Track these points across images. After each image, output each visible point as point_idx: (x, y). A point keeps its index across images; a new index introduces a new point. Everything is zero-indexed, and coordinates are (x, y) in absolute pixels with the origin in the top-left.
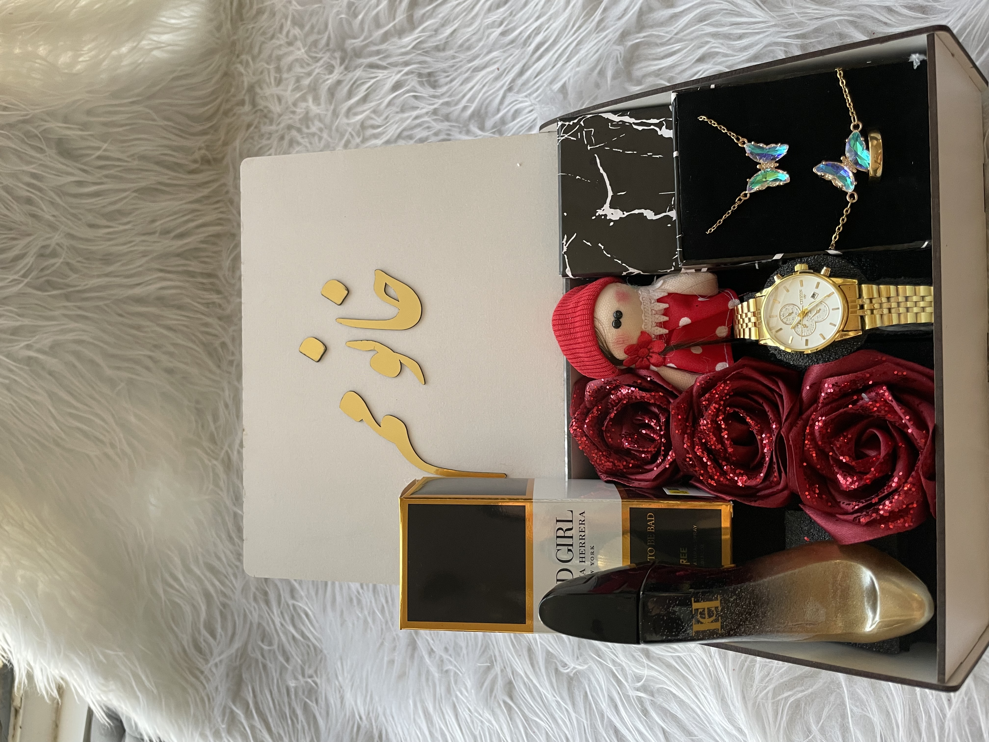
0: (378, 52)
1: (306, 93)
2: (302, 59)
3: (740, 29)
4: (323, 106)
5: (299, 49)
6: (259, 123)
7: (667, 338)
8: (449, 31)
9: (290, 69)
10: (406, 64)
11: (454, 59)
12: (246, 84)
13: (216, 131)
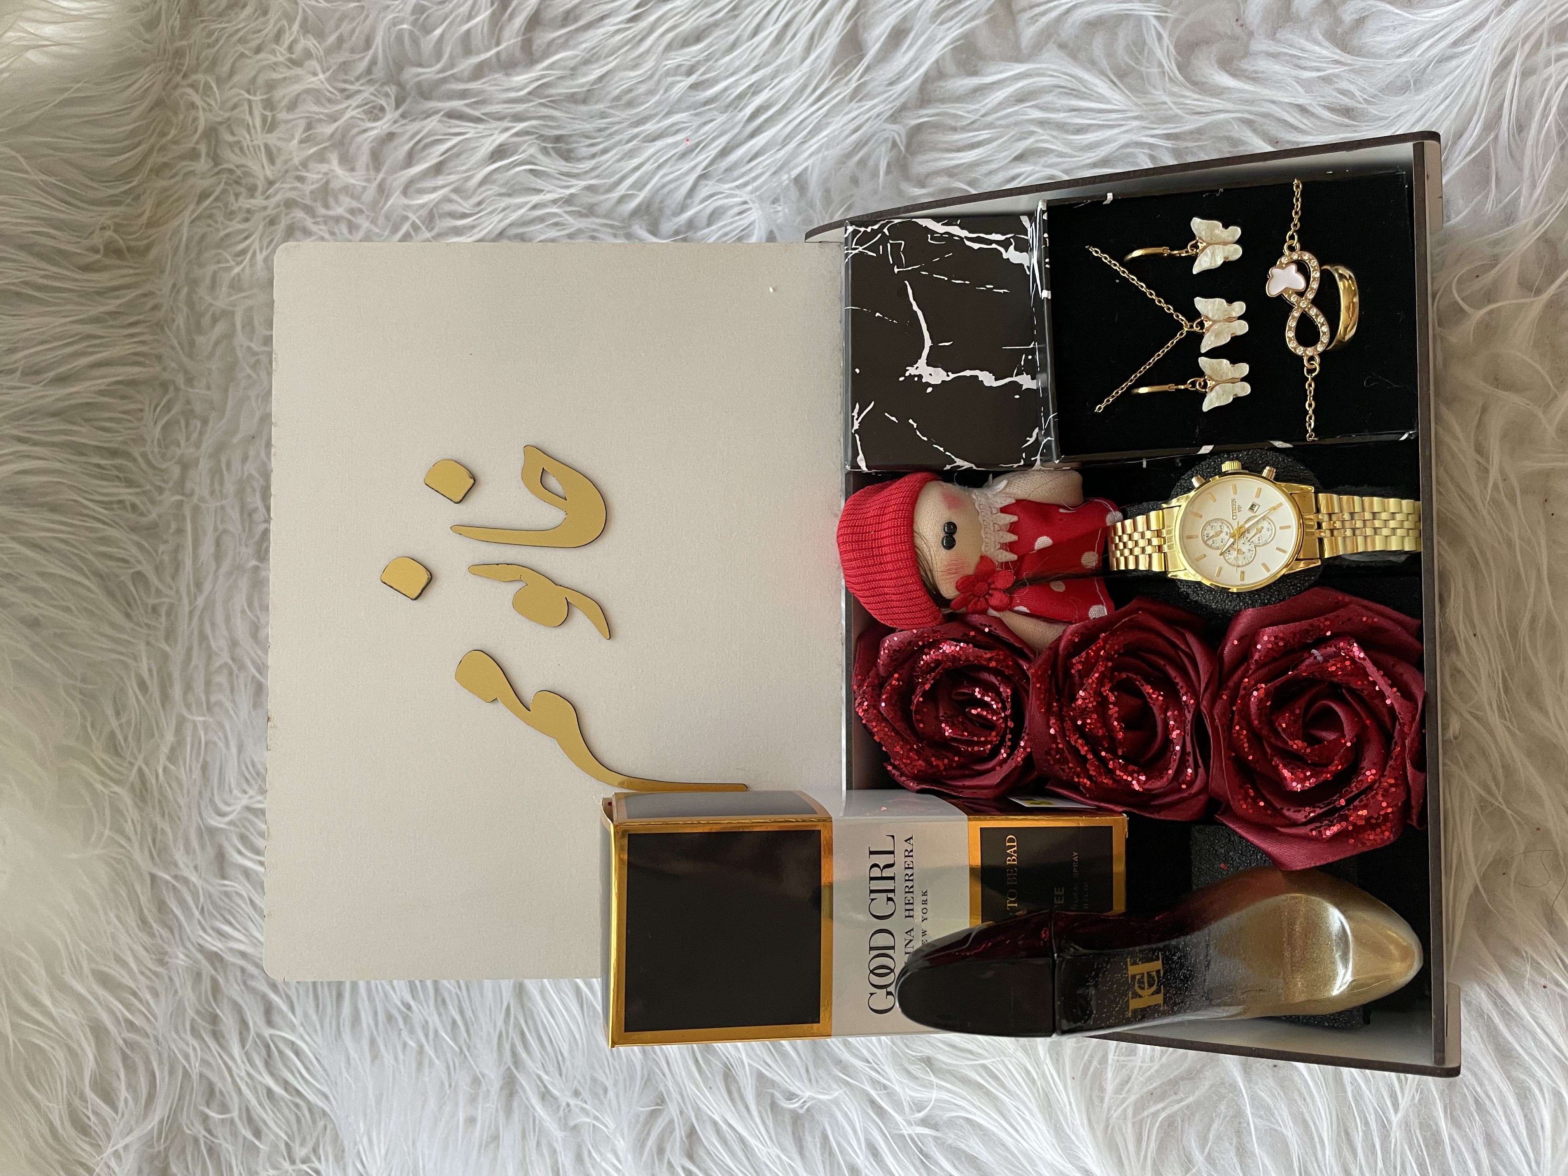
0: (463, 95)
1: (325, 148)
2: (318, 91)
3: (1083, 118)
4: (361, 172)
5: (315, 74)
6: (224, 191)
7: (1015, 567)
8: (595, 74)
9: (293, 106)
10: (518, 118)
11: (603, 118)
12: (202, 125)
13: (137, 198)
